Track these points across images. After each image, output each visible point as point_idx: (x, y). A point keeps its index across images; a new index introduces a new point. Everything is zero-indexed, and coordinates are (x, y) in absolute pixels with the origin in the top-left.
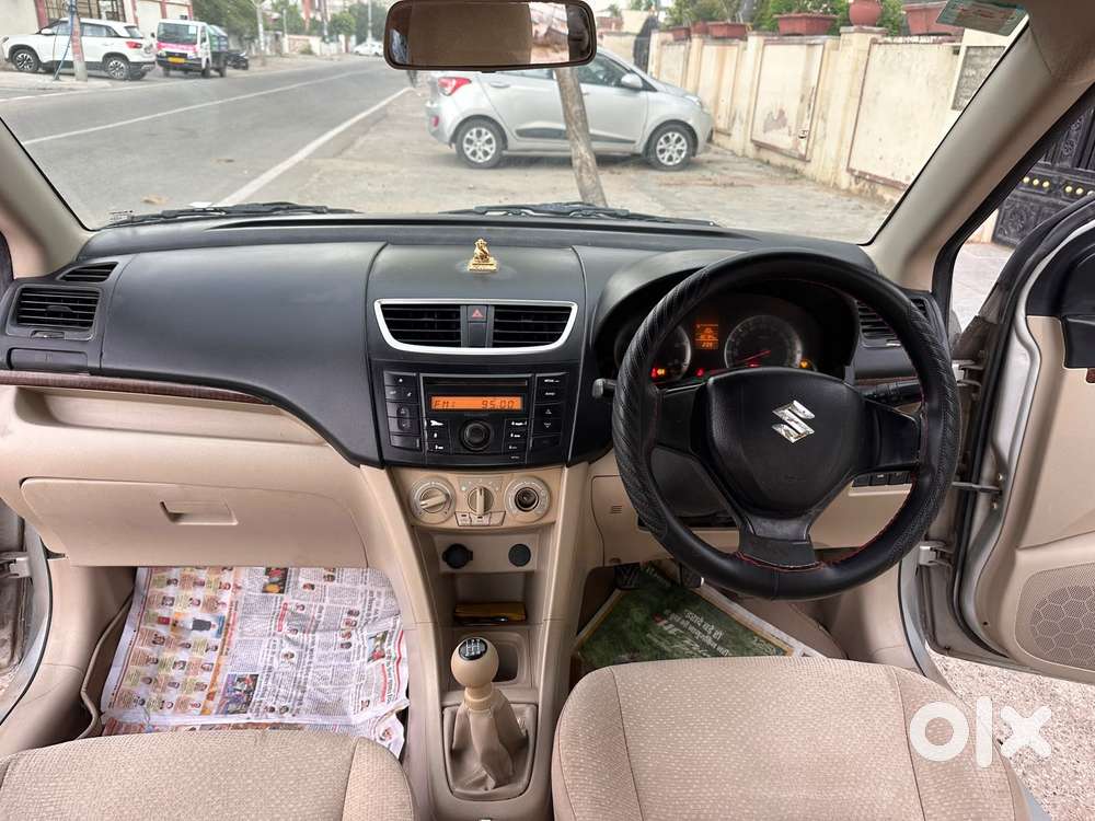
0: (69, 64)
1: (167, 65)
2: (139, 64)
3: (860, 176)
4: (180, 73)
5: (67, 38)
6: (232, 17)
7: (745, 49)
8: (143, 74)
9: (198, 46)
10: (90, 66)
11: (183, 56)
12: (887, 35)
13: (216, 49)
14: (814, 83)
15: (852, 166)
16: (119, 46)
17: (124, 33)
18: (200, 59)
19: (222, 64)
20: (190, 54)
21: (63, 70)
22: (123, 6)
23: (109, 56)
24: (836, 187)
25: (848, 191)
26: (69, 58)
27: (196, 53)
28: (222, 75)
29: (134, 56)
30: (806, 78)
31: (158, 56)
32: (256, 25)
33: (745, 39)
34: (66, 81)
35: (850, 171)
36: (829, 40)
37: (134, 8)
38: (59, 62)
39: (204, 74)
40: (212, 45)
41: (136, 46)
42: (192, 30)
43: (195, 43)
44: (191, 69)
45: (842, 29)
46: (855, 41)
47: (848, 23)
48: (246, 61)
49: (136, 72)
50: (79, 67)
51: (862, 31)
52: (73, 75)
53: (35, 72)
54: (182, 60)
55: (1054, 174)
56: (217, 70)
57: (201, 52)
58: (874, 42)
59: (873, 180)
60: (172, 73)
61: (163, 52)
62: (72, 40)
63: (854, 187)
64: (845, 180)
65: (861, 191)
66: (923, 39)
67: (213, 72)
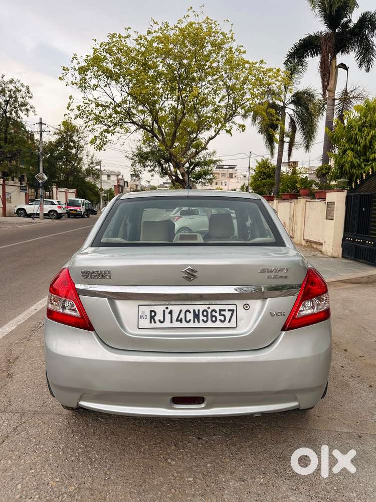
0: (38, 214)
1: (70, 214)
2: (61, 214)
3: (307, 241)
4: (73, 216)
5: (38, 206)
6: (90, 196)
7: (273, 204)
8: (61, 217)
9: (81, 207)
10: (45, 215)
11: (76, 210)
12: (312, 199)
13: (87, 208)
14: (293, 214)
15: (305, 238)
16: (55, 208)
17: (57, 203)
18: (82, 212)
19: (89, 213)
20: (78, 210)
21: (36, 216)
22: (53, 194)
23: (51, 211)
24: (301, 245)
25: (305, 246)
26: (38, 212)
27: (80, 209)
28: (88, 217)
29: (59, 211)
30: (290, 212)
31: (67, 211)
32: (100, 199)
33: (273, 201)
34: (37, 220)
35: (304, 239)
36: (295, 201)
37: (57, 194)
38: (34, 213)
39: (83, 217)
40: (86, 207)
41: (61, 208)
42: (80, 202)
43: (80, 206)
44: (77, 215)
45: (299, 198)
46: (302, 201)
47: (300, 196)
48: (96, 212)
49: (59, 216)
50: (41, 215)
51: (304, 198)
52: (39, 218)
53: (24, 217)
54: (75, 212)
55: (353, 236)
56: (86, 215)
57: (82, 209)
58: (307, 201)
59: (311, 242)
60: (71, 216)
61: (68, 209)
62: (40, 206)
63: (306, 245)
64: (304, 243)
65: (308, 245)
66: (318, 200)
67: (85, 216)
